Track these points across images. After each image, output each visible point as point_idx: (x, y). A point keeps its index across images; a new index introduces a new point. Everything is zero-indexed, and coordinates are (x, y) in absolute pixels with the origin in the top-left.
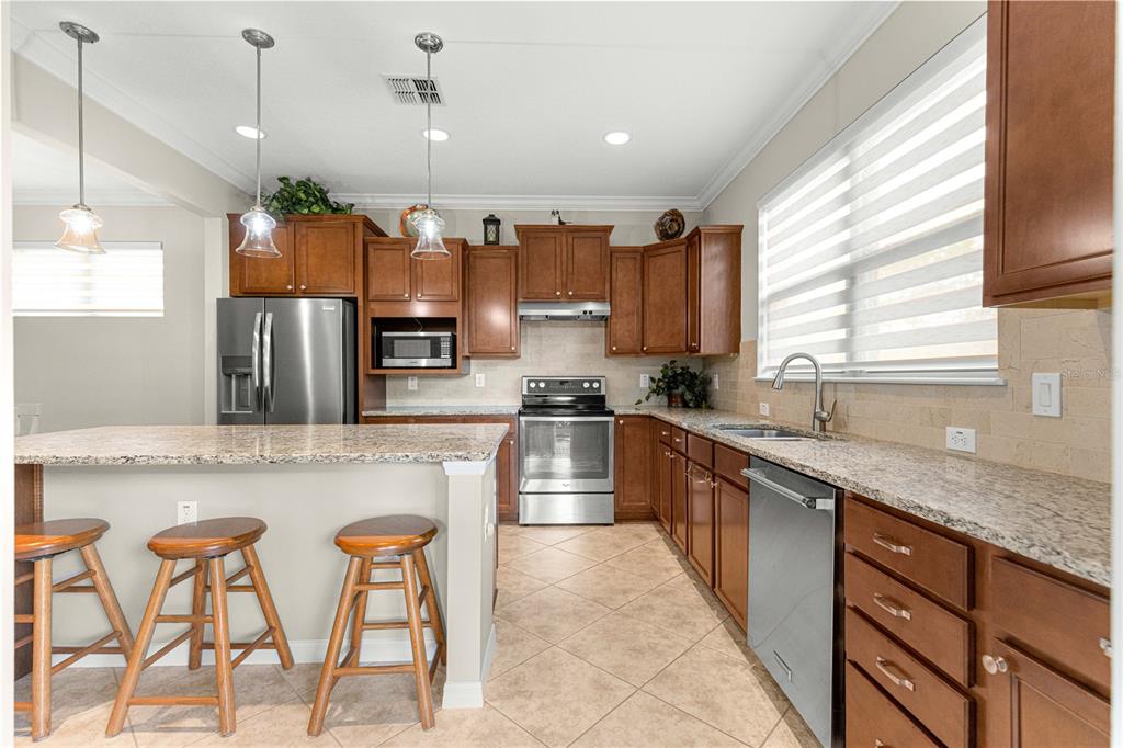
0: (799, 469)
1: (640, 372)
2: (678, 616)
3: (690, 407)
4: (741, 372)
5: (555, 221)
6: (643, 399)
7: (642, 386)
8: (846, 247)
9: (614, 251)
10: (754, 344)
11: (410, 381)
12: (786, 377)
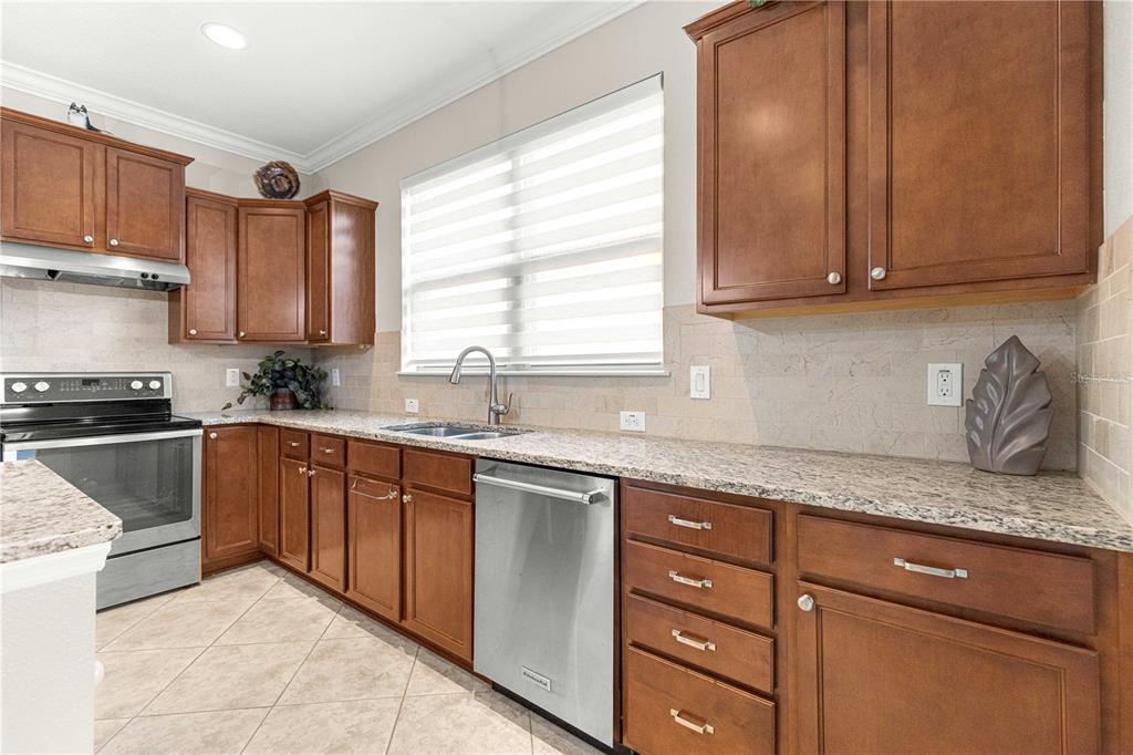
0: (566, 466)
1: (225, 367)
2: (362, 674)
3: (307, 409)
4: (375, 366)
6: (234, 401)
7: (229, 384)
8: (512, 247)
9: (191, 196)
10: (396, 336)
12: (463, 371)
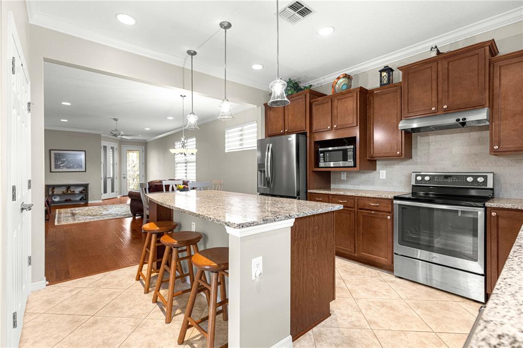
5: (434, 54)
11: (342, 175)
